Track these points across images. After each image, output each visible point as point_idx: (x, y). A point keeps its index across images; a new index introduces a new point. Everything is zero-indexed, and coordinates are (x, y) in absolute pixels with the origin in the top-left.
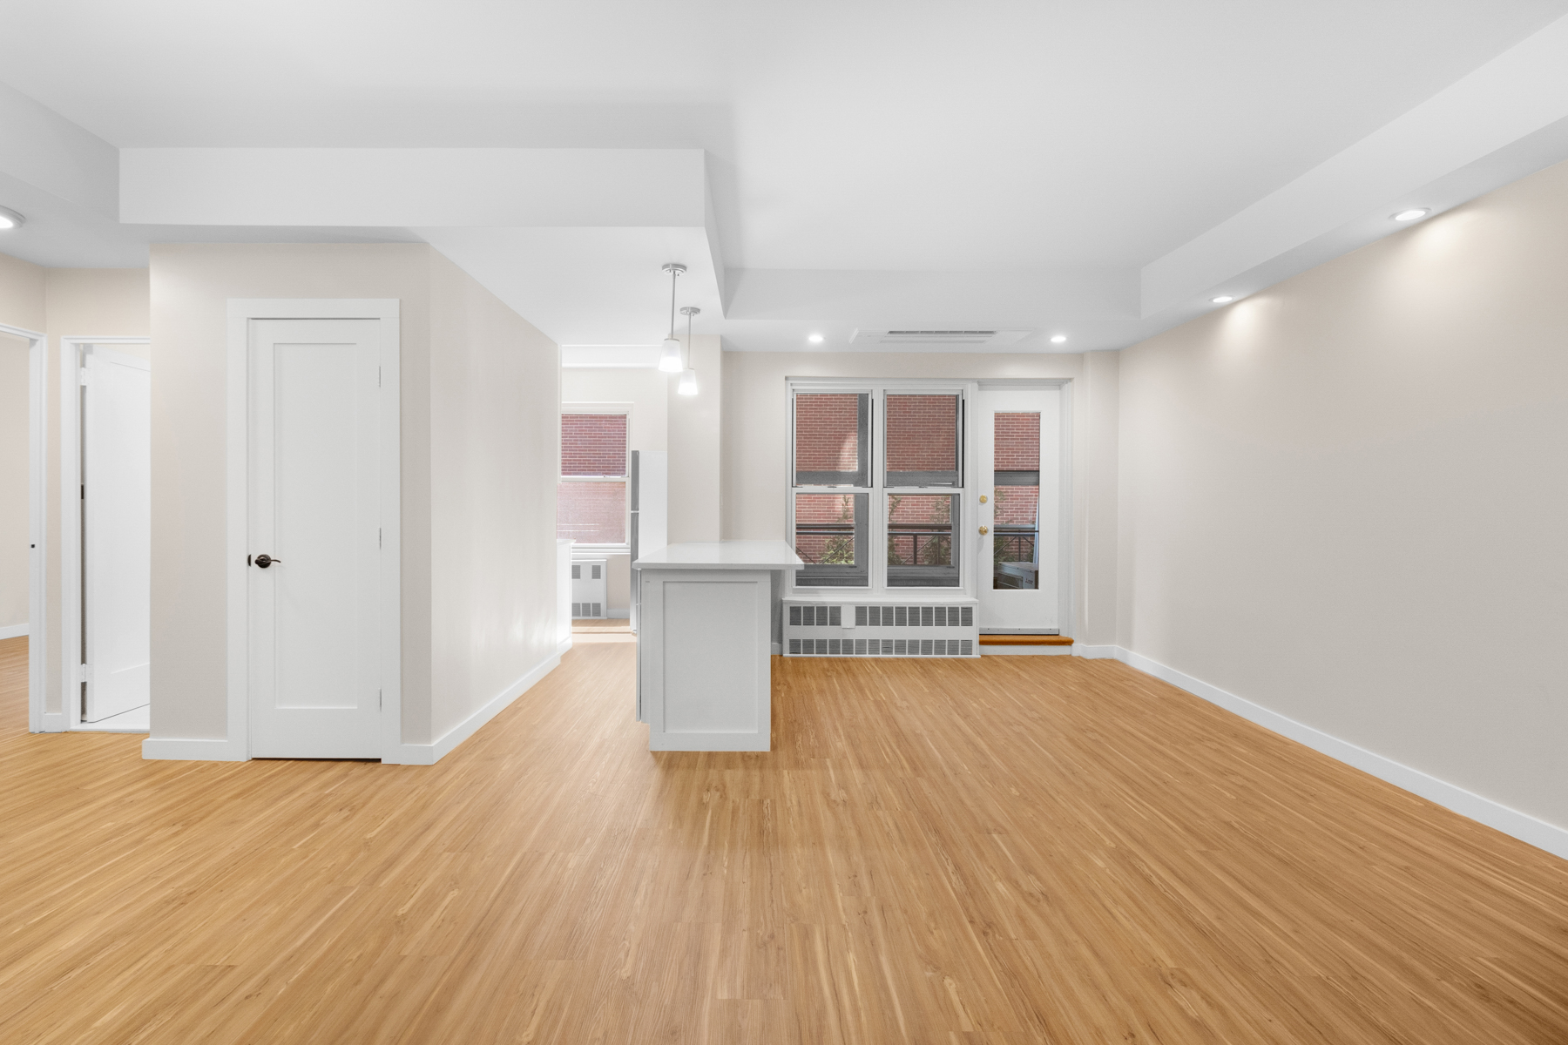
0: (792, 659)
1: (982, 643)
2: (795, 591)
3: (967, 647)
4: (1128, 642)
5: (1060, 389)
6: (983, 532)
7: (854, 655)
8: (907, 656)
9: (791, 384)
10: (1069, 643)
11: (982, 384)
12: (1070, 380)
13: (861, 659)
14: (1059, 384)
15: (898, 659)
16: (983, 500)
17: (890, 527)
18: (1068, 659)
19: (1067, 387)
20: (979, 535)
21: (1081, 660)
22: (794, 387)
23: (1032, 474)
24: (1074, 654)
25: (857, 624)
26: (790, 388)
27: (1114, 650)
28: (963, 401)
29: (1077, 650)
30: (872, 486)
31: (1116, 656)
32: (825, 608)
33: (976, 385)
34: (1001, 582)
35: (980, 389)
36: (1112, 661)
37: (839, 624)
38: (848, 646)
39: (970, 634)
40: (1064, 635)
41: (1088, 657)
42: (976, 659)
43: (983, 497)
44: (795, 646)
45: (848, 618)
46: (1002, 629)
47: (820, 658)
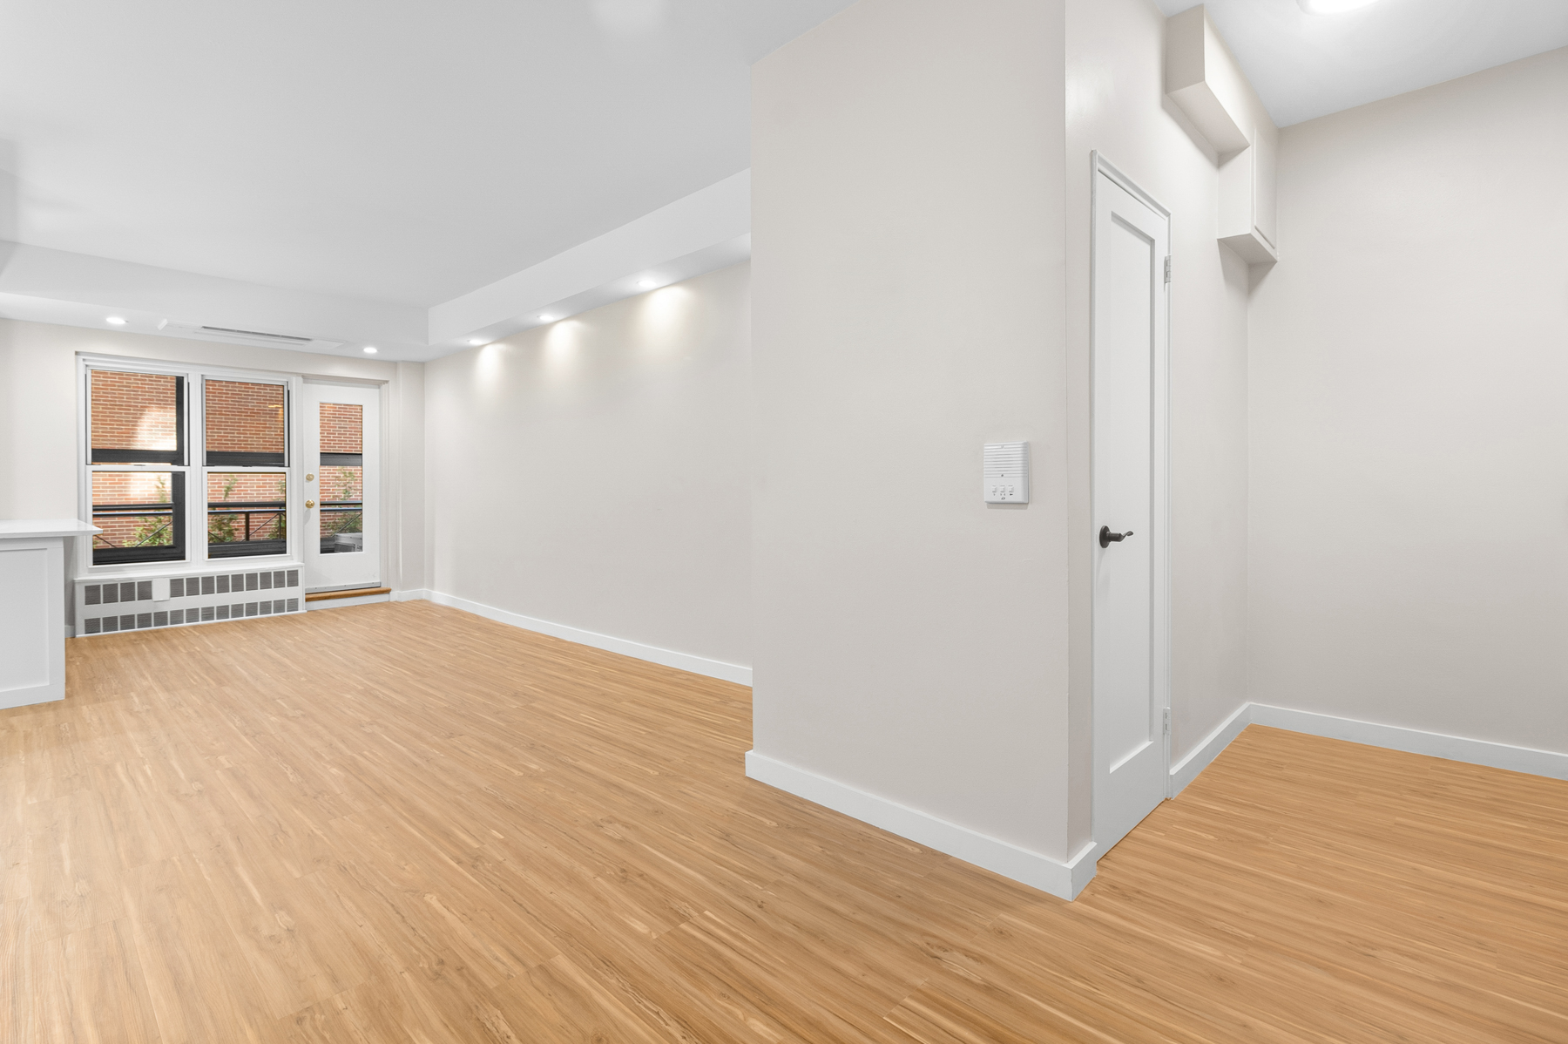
0: (88, 638)
1: (307, 600)
2: (91, 571)
3: (293, 604)
4: (432, 585)
5: (379, 388)
6: (309, 506)
7: (169, 626)
8: (230, 619)
9: (84, 360)
10: (387, 591)
11: (306, 378)
12: (387, 382)
13: (177, 628)
14: (378, 384)
15: (220, 623)
16: (309, 478)
17: (211, 506)
18: (387, 605)
19: (384, 387)
20: (306, 508)
21: (397, 603)
22: (87, 363)
23: (355, 457)
24: (392, 600)
25: (171, 596)
26: (82, 365)
27: (422, 593)
28: (288, 391)
29: (394, 596)
30: (189, 465)
31: (424, 597)
32: (132, 585)
33: (301, 379)
34: (328, 547)
35: (304, 382)
36: (421, 601)
37: (150, 598)
38: (161, 618)
39: (297, 593)
40: (384, 587)
41: (402, 601)
42: (301, 614)
43: (309, 475)
44: (92, 625)
45: (161, 592)
46: (329, 587)
47: (126, 633)
